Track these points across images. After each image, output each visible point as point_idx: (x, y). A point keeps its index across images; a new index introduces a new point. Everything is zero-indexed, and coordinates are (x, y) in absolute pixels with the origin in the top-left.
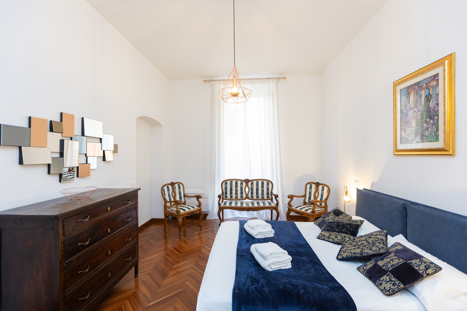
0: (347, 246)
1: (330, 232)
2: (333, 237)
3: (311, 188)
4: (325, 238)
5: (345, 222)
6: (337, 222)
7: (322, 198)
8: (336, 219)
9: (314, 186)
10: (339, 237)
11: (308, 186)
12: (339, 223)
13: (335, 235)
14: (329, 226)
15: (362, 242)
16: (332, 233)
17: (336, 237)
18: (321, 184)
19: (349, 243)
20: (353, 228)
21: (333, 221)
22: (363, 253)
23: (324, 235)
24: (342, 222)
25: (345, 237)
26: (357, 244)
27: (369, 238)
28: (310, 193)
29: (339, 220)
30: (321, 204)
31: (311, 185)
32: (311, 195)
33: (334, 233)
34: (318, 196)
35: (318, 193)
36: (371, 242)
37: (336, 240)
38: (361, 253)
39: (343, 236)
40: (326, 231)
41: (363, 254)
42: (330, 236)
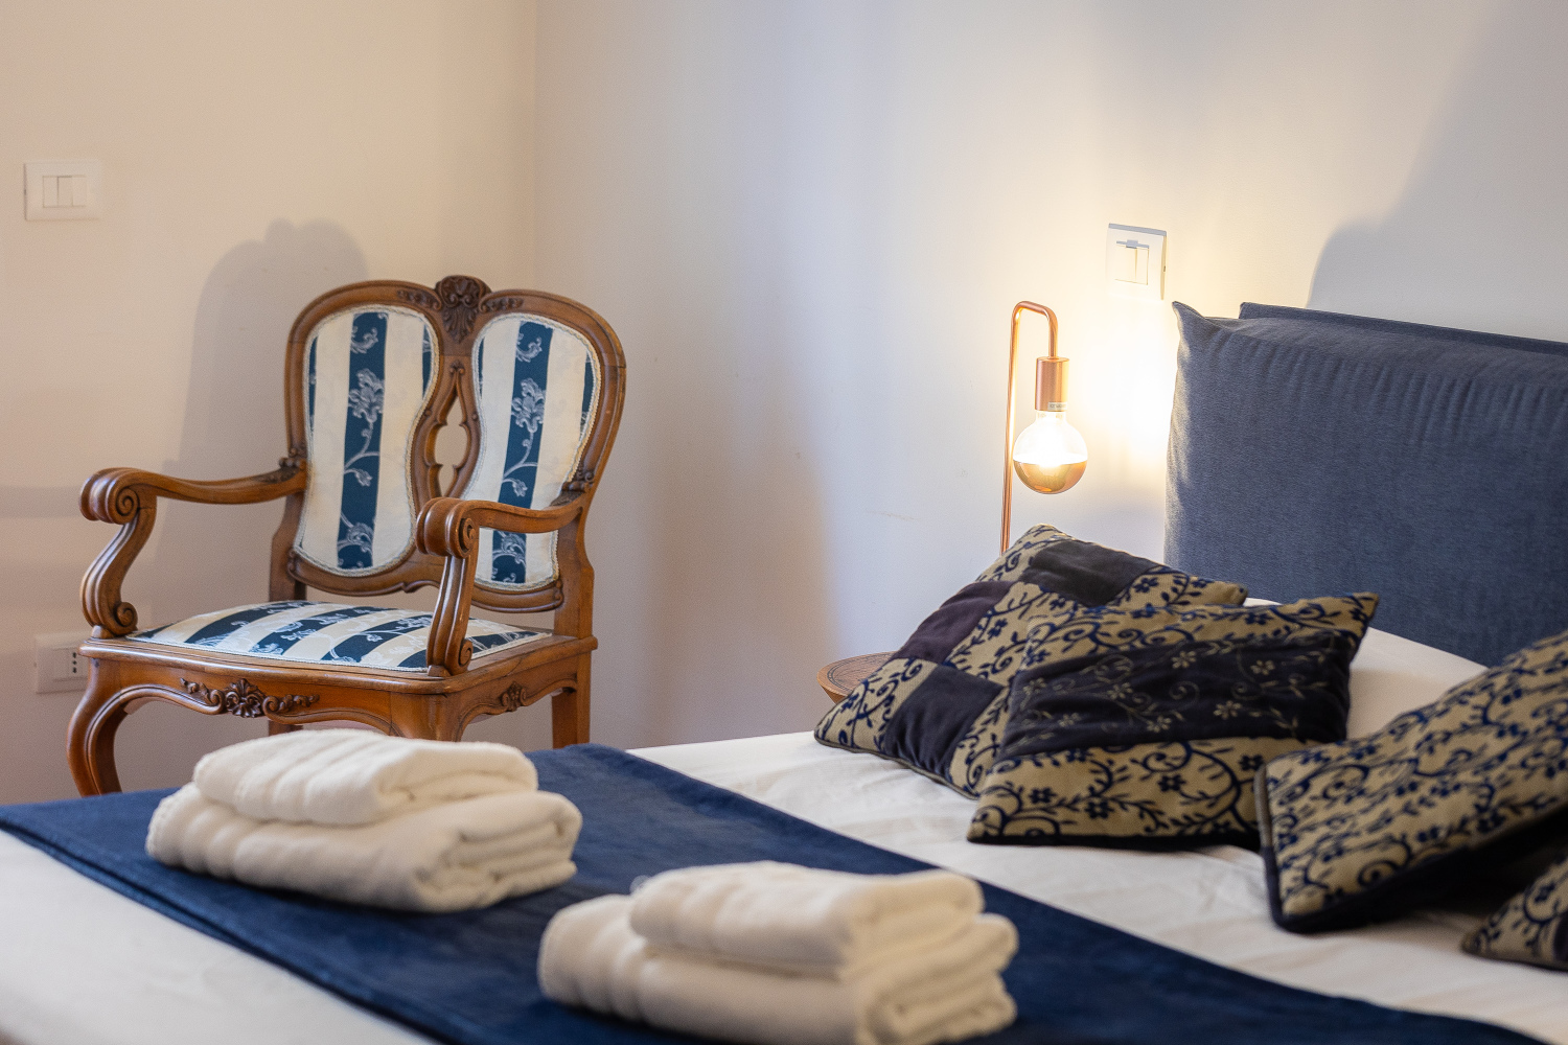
0: (1321, 815)
1: (1099, 754)
2: (1139, 788)
3: (368, 362)
4: (1061, 815)
5: (1215, 632)
6: (1133, 654)
7: (528, 476)
8: (1114, 630)
9: (407, 333)
10: (1199, 778)
11: (335, 339)
12: (1158, 648)
13: (1159, 765)
14: (1059, 707)
15: (1456, 743)
16: (1121, 760)
17: (1172, 784)
18: (508, 302)
19: (1333, 793)
20: (1312, 673)
21: (1083, 648)
22: (1503, 811)
23: (1042, 796)
24: (1190, 643)
25: (1254, 763)
26: (1416, 772)
27: (1506, 700)
28: (361, 435)
29: (1150, 627)
30: (508, 568)
31: (370, 327)
32: (371, 466)
33: (1141, 751)
34: (465, 470)
35: (472, 423)
36: (1532, 724)
37: (1174, 808)
38: (1487, 816)
39: (1233, 760)
40: (1050, 750)
41: (1498, 820)
42: (1108, 785)
